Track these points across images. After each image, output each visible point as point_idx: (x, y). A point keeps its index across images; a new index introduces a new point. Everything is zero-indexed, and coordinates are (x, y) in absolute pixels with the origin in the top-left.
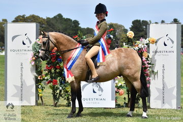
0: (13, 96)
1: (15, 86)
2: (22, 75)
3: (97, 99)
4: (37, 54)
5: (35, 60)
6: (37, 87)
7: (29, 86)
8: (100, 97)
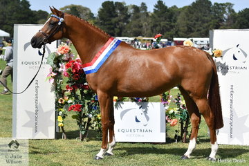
0: (25, 126)
1: (27, 112)
2: (37, 97)
3: (141, 131)
4: (56, 69)
5: (54, 77)
6: (57, 115)
7: (47, 112)
8: (145, 128)
